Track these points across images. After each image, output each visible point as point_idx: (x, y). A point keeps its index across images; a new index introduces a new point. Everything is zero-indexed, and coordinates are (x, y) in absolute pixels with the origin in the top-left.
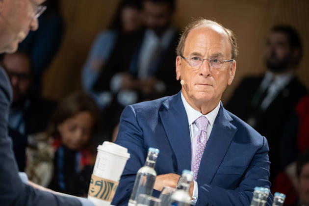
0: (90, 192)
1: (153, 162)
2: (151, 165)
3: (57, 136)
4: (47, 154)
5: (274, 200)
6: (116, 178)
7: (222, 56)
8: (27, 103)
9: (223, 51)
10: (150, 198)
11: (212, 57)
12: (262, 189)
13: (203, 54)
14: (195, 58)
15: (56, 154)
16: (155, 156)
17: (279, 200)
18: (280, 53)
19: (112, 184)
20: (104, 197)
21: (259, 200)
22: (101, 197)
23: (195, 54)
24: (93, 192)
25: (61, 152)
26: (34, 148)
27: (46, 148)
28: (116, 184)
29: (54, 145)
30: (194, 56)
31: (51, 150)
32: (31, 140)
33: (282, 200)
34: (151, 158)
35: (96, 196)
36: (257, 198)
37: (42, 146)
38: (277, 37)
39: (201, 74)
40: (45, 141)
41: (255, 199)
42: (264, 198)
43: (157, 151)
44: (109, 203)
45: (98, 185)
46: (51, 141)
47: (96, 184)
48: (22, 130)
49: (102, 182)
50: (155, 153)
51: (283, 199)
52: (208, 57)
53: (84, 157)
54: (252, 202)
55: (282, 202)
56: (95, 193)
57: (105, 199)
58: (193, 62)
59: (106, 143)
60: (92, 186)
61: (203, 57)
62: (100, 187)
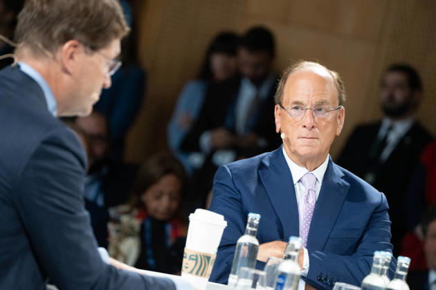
0: (183, 268)
1: (254, 229)
2: (253, 233)
4: (132, 228)
5: (398, 264)
6: (212, 249)
7: (328, 104)
9: (328, 98)
10: (253, 271)
11: (316, 105)
12: (383, 253)
13: (305, 102)
14: (296, 108)
15: (143, 226)
16: (256, 222)
17: (404, 265)
19: (208, 258)
20: (200, 272)
21: (380, 267)
22: (197, 274)
23: (296, 103)
24: (187, 268)
25: (148, 225)
26: (117, 221)
27: (131, 221)
28: (214, 257)
29: (138, 217)
30: (295, 106)
31: (136, 223)
32: (112, 212)
33: (406, 264)
34: (252, 225)
35: (191, 272)
36: (378, 263)
39: (305, 127)
41: (375, 265)
42: (386, 264)
43: (258, 216)
44: (207, 279)
45: (193, 259)
46: (135, 212)
47: (190, 259)
48: (100, 202)
49: (197, 256)
50: (255, 219)
51: (409, 263)
52: (312, 105)
53: (175, 228)
55: (407, 267)
56: (190, 270)
57: (202, 275)
58: (293, 112)
59: (199, 211)
60: (185, 261)
61: (306, 105)
62: (194, 262)
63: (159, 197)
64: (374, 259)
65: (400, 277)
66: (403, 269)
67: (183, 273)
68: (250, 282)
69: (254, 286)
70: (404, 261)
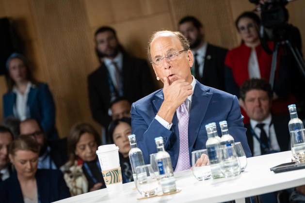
0: (106, 182)
1: (135, 144)
2: (135, 146)
3: (77, 158)
4: (78, 172)
6: (117, 166)
7: (174, 50)
8: (49, 149)
9: (174, 47)
10: (144, 166)
11: (168, 54)
12: (210, 124)
13: (161, 55)
14: (158, 60)
15: (83, 168)
16: (134, 139)
17: (224, 126)
18: (193, 35)
19: (117, 171)
20: (116, 181)
21: (211, 132)
22: (114, 182)
24: (107, 181)
25: (86, 166)
26: (68, 172)
28: (120, 169)
30: (157, 59)
31: (79, 168)
33: (225, 125)
34: (132, 142)
35: (111, 183)
36: (210, 131)
37: (72, 169)
38: (185, 26)
40: (72, 165)
41: (208, 133)
42: (214, 130)
43: (134, 136)
44: (122, 183)
45: (109, 175)
46: (76, 162)
47: (107, 176)
48: (54, 167)
49: (110, 173)
50: (133, 138)
51: (226, 124)
52: (165, 55)
54: (208, 136)
55: (226, 126)
56: (109, 182)
57: (117, 182)
59: (100, 148)
60: (105, 178)
61: (162, 56)
62: (110, 176)
63: (84, 149)
64: (207, 130)
65: (224, 133)
66: (224, 128)
67: (107, 186)
68: (145, 173)
69: (148, 175)
70: (223, 124)
